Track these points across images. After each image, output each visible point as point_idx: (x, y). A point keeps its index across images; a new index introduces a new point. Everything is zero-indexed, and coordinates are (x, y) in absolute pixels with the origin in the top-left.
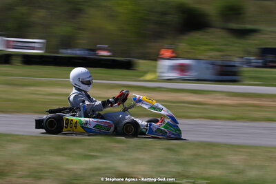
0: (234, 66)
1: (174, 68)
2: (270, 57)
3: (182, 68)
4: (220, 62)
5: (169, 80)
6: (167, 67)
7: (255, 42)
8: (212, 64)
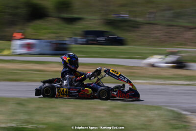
0: (65, 44)
1: (23, 46)
2: (91, 37)
3: (29, 46)
4: (55, 41)
5: (20, 55)
6: (18, 46)
7: (80, 27)
8: (50, 43)
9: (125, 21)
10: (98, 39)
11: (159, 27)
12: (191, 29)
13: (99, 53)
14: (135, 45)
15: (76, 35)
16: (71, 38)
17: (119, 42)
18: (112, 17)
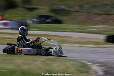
0: (26, 23)
1: (2, 24)
2: (42, 19)
3: (5, 24)
4: (20, 21)
7: (36, 13)
9: (62, 10)
10: (46, 20)
11: (82, 14)
12: (100, 15)
13: (46, 28)
14: (68, 24)
15: (34, 18)
16: (30, 19)
17: (59, 22)
18: (55, 7)
